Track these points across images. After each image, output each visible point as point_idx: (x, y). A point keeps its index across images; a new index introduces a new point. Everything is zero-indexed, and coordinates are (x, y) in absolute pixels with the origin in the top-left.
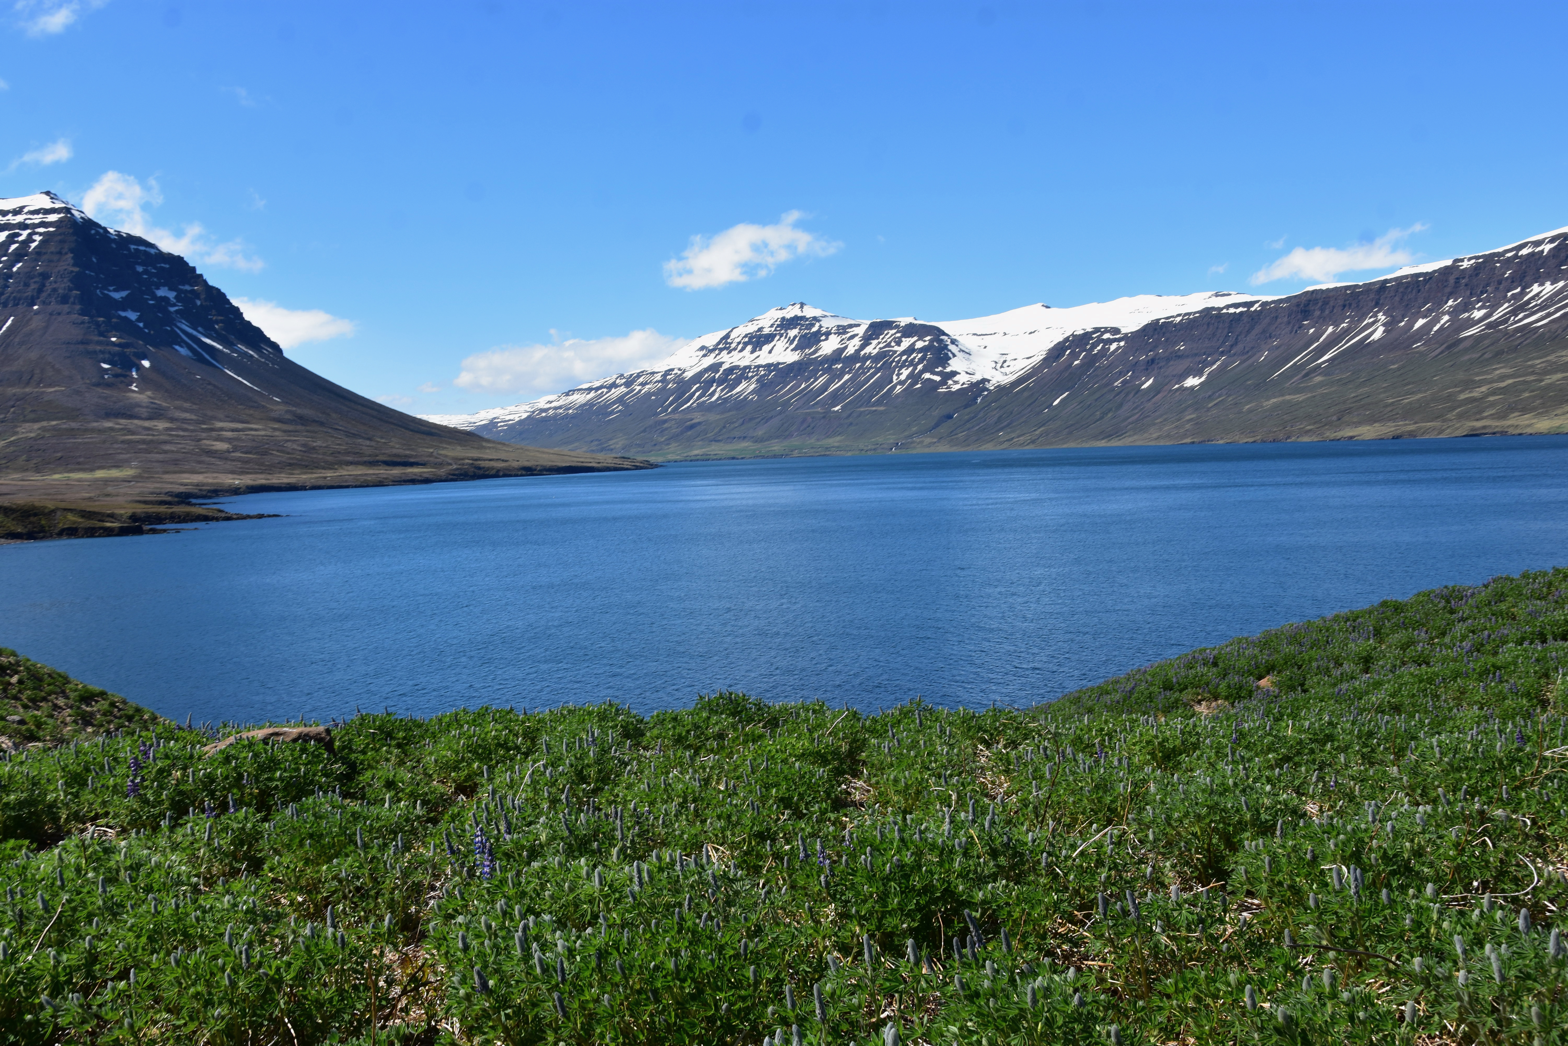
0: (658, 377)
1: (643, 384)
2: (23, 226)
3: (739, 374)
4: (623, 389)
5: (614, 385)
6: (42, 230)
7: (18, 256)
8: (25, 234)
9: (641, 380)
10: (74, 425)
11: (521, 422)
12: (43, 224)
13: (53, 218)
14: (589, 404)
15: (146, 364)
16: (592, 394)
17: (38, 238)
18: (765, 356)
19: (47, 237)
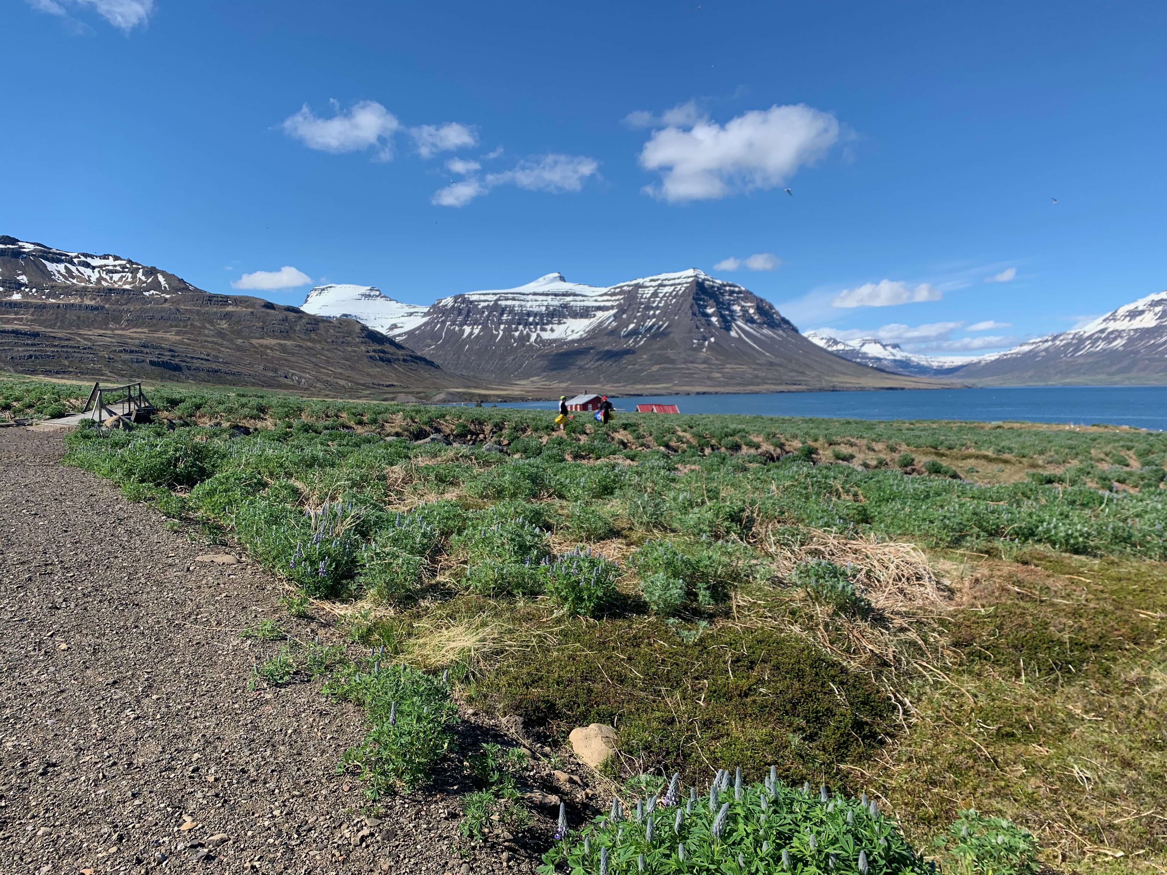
0: (1071, 336)
1: (1061, 341)
2: (679, 284)
3: (1118, 334)
4: (1050, 343)
5: (1047, 341)
6: (685, 285)
7: (674, 297)
8: (679, 287)
9: (1061, 338)
10: (671, 366)
11: (992, 362)
12: (686, 283)
13: (690, 280)
14: (1031, 351)
15: (713, 340)
16: (1034, 346)
17: (683, 289)
18: (1138, 323)
19: (687, 288)
